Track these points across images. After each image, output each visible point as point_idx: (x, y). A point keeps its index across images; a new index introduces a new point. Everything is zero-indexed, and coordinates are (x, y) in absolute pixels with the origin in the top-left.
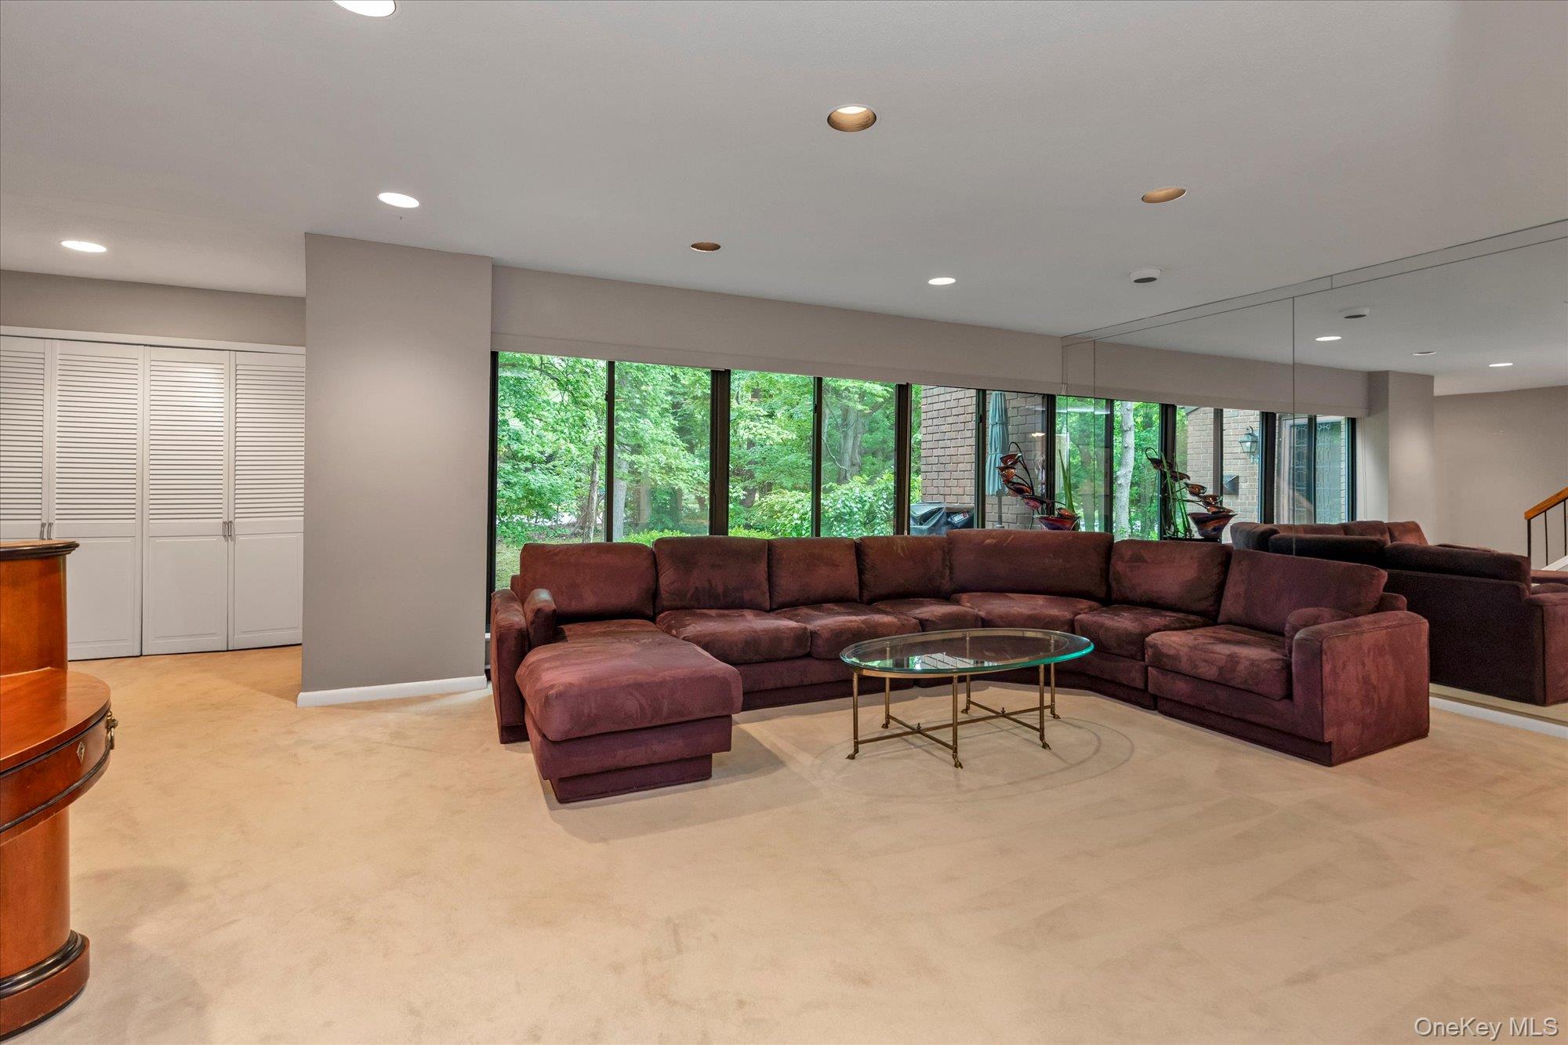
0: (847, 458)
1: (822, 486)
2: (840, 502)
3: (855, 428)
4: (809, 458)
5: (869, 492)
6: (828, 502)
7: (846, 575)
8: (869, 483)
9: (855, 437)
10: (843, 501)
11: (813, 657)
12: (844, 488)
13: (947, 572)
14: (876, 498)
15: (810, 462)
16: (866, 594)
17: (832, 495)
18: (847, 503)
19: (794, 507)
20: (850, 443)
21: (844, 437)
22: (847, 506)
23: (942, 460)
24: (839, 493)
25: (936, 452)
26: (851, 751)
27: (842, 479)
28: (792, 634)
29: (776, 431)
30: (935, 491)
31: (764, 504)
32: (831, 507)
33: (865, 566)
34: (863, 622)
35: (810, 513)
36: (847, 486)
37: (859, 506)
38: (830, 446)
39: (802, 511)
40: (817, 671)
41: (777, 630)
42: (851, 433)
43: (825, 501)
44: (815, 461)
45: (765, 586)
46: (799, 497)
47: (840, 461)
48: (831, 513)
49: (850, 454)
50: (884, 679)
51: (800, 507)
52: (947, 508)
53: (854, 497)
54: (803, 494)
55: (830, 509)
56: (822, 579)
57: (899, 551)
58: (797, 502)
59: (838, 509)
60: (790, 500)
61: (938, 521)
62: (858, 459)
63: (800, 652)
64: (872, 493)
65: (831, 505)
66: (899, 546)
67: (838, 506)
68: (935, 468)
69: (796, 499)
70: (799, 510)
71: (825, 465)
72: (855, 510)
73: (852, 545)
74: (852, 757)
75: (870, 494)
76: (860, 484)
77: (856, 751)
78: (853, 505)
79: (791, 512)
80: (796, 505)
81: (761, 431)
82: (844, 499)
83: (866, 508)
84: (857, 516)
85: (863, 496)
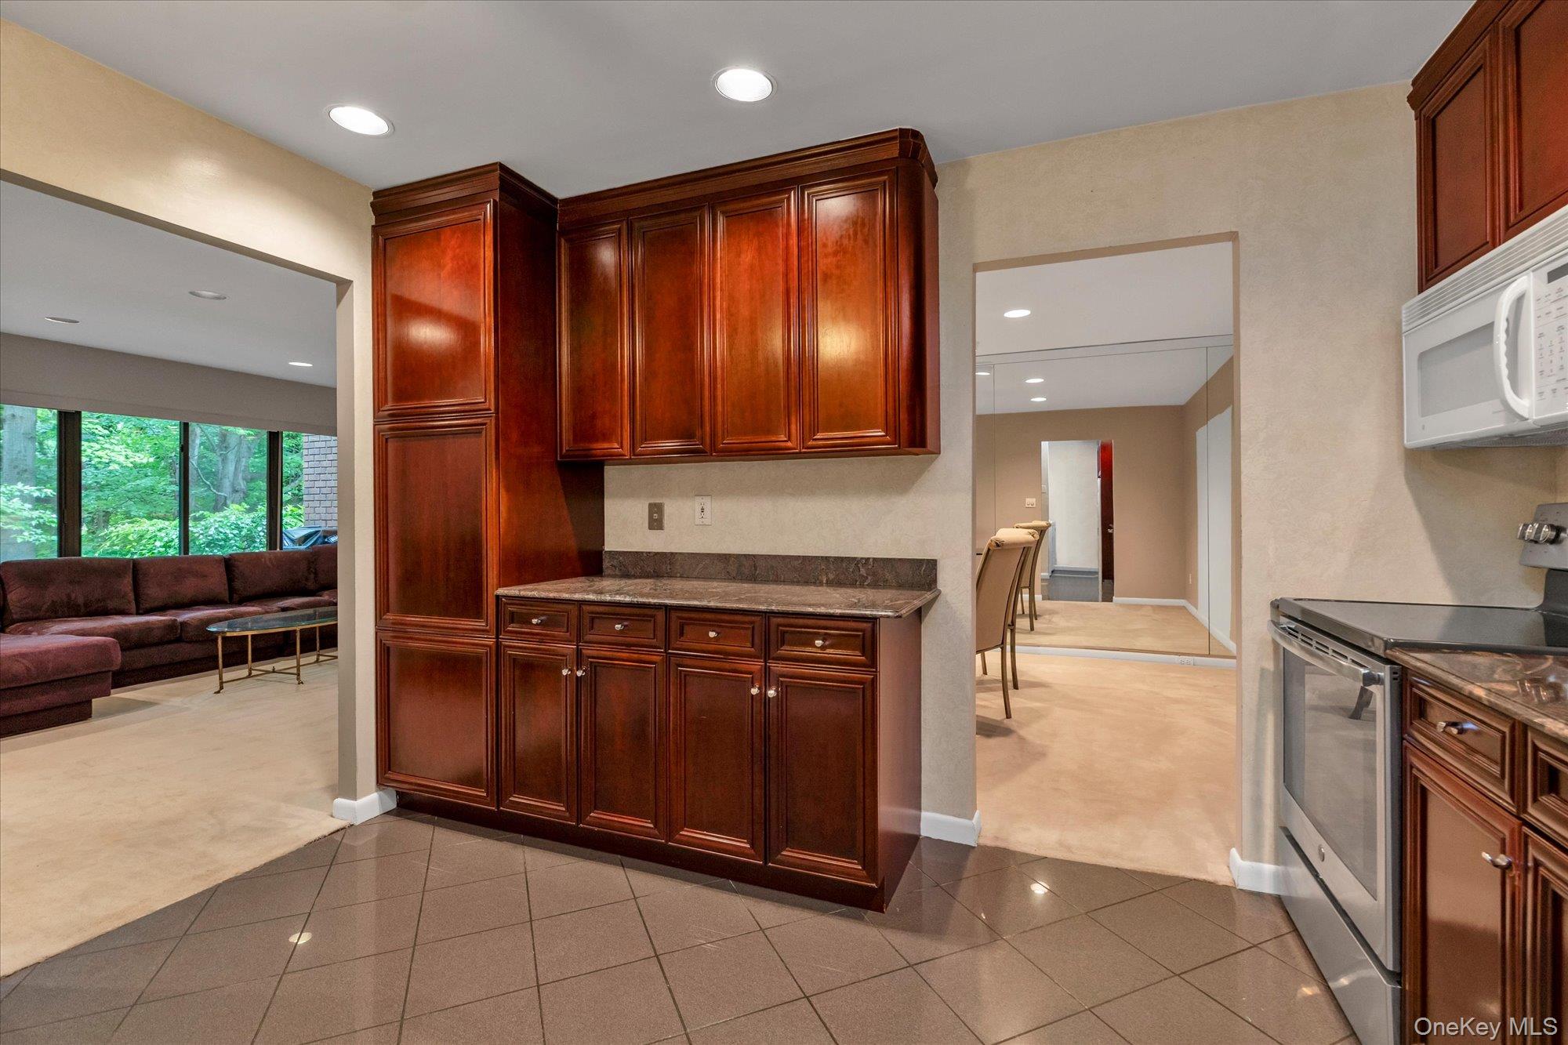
0: (227, 483)
1: (191, 515)
2: (213, 529)
3: (238, 451)
4: (171, 483)
5: (247, 519)
6: (199, 529)
7: (217, 583)
8: (249, 511)
9: (238, 462)
10: (216, 528)
11: (184, 641)
12: (218, 516)
13: (312, 576)
14: (254, 525)
15: (176, 488)
16: (235, 596)
17: (203, 523)
18: (221, 530)
19: (156, 536)
20: (231, 468)
21: (223, 460)
22: (221, 532)
23: (324, 491)
24: (212, 520)
25: (317, 484)
26: (218, 689)
27: (218, 505)
28: (162, 625)
29: (124, 453)
30: (317, 517)
31: (113, 535)
32: (202, 534)
33: (234, 575)
34: (231, 612)
35: (177, 541)
36: (222, 514)
37: (236, 532)
38: (202, 469)
39: (166, 539)
40: (185, 651)
41: (148, 622)
42: (231, 456)
43: (194, 528)
44: (182, 487)
45: (131, 596)
46: (161, 526)
47: (219, 487)
48: (202, 540)
49: (231, 479)
50: (247, 636)
51: (163, 535)
52: (324, 531)
53: (229, 524)
54: (167, 523)
55: (201, 537)
56: (189, 587)
57: (268, 562)
58: (160, 530)
59: (211, 535)
60: (150, 528)
61: (316, 541)
62: (242, 485)
63: (172, 637)
64: (250, 520)
65: (201, 532)
66: (267, 559)
67: (210, 533)
68: (317, 498)
69: (159, 527)
70: (162, 538)
71: (193, 491)
72: (231, 536)
73: (221, 560)
74: (218, 692)
75: (249, 521)
76: (236, 512)
77: (222, 688)
78: (228, 532)
79: (152, 541)
80: (158, 534)
81: (99, 453)
82: (217, 526)
83: (243, 533)
84: (232, 541)
85: (239, 523)
